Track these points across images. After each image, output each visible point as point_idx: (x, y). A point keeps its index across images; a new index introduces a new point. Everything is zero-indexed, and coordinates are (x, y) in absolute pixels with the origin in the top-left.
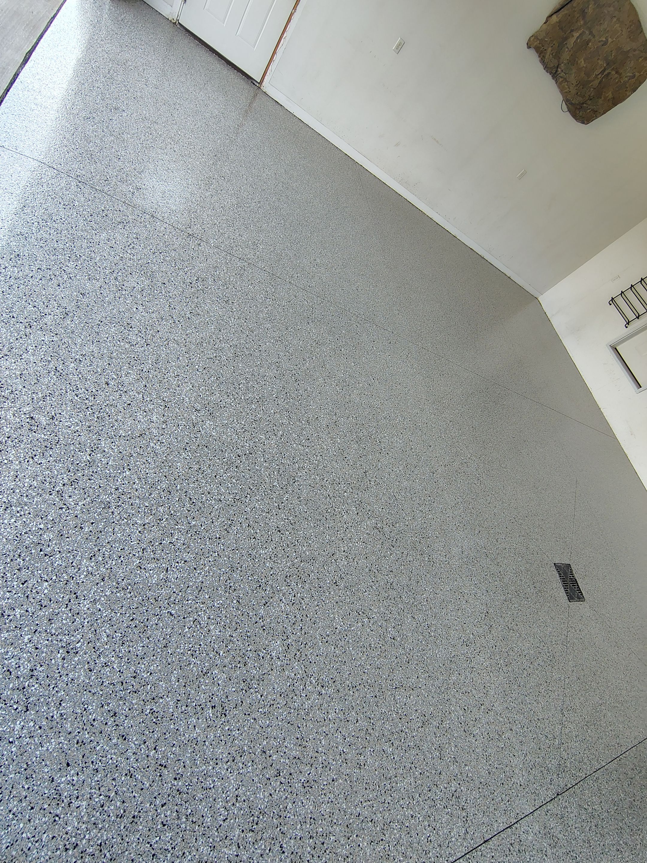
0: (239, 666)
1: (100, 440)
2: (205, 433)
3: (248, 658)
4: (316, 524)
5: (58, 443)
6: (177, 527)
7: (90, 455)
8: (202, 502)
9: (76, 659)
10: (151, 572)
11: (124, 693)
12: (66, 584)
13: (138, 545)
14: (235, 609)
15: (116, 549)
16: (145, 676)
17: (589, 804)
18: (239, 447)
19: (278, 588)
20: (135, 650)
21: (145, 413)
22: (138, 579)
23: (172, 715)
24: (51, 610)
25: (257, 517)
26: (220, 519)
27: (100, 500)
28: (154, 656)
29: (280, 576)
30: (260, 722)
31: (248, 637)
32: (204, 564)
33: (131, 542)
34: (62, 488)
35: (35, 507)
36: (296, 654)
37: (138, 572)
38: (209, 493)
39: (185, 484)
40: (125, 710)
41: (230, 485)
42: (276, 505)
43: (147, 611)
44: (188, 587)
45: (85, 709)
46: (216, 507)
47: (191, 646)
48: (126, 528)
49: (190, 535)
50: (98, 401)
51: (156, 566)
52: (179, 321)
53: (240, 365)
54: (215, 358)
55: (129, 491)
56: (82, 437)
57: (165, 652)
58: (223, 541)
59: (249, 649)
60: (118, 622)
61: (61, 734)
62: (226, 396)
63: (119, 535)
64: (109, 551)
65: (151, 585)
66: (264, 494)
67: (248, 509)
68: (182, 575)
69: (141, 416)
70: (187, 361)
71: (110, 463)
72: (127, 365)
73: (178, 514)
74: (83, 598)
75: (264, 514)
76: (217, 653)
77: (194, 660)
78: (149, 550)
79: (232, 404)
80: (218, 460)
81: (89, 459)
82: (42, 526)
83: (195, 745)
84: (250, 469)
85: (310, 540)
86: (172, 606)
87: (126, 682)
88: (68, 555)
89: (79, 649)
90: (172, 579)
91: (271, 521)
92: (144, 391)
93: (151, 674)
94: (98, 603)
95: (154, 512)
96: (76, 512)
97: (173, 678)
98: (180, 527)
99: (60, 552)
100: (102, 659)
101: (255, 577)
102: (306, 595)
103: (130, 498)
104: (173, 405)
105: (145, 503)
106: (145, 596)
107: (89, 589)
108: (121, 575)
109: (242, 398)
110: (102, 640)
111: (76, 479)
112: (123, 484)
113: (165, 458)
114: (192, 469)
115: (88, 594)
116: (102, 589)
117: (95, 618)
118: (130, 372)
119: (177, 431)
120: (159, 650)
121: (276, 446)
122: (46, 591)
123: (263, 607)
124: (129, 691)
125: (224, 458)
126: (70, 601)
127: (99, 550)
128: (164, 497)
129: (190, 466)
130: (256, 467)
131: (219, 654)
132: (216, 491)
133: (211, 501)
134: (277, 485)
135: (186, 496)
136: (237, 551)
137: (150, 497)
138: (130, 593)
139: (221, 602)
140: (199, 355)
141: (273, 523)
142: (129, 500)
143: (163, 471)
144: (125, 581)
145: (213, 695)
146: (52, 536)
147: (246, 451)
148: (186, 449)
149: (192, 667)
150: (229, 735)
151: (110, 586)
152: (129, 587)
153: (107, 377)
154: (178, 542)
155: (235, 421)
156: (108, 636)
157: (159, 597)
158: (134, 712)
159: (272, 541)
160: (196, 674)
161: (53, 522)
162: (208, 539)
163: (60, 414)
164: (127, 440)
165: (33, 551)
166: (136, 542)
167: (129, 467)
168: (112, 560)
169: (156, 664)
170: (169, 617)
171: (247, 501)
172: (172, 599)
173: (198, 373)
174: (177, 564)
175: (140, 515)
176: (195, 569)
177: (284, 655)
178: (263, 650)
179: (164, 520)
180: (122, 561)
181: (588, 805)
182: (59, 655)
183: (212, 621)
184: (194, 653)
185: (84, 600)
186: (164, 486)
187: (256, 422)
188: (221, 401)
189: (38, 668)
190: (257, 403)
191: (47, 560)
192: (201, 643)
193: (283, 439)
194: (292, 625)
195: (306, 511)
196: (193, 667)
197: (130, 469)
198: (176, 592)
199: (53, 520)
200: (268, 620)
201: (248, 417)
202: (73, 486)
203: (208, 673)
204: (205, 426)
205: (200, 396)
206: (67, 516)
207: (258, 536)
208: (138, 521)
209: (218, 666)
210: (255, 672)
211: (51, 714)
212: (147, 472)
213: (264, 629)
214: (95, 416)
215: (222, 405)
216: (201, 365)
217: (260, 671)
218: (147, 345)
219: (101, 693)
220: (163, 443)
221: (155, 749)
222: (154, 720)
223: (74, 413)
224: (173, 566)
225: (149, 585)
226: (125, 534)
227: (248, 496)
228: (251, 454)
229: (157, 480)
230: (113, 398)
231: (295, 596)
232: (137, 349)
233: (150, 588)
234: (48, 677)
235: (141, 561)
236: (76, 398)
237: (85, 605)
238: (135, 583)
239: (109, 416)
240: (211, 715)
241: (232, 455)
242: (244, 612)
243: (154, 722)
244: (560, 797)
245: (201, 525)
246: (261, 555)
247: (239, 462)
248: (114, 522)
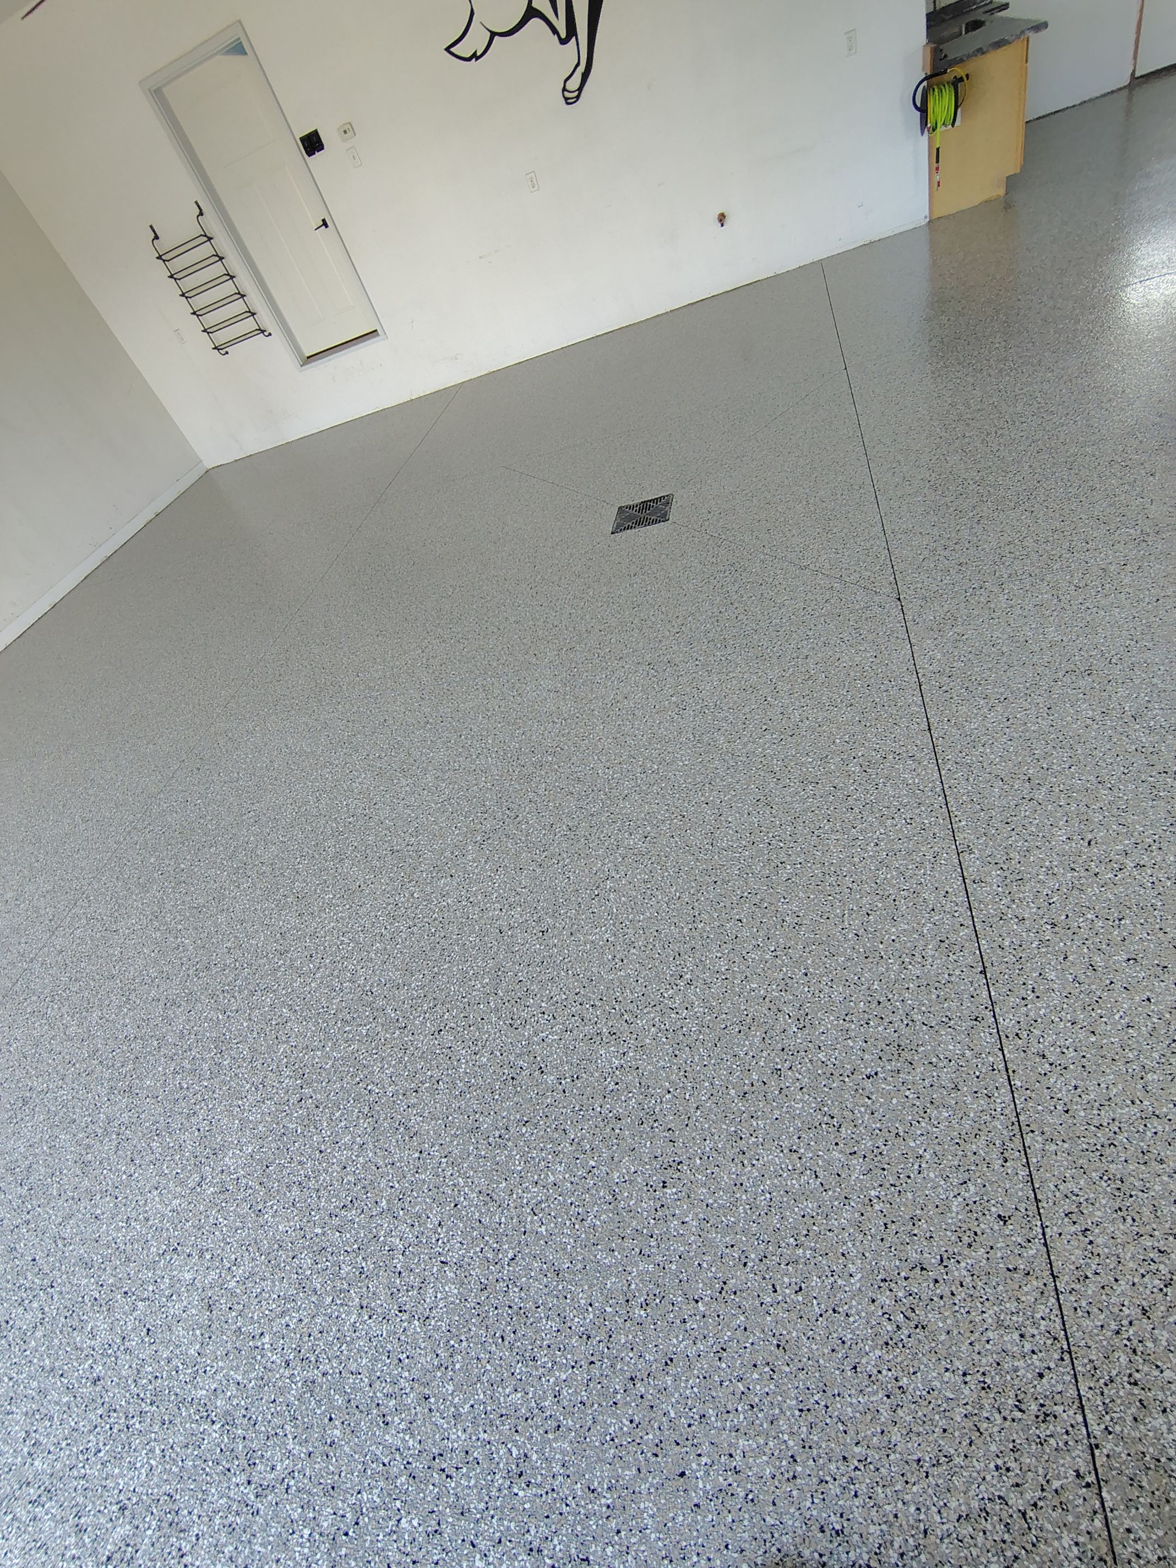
0: (617, 1131)
1: (192, 1399)
2: (243, 1168)
3: (610, 1112)
4: (447, 958)
5: (172, 1497)
6: (382, 1238)
7: (213, 1422)
8: (355, 1184)
9: (534, 1457)
10: (439, 1295)
11: (606, 1360)
12: (414, 1477)
13: (390, 1322)
14: (535, 1131)
15: (385, 1368)
16: (591, 1316)
17: (919, 552)
18: (286, 1098)
19: (524, 1043)
20: (548, 1336)
21: (174, 1297)
22: (443, 1324)
23: (659, 1265)
24: (448, 1510)
25: (406, 1073)
26: (392, 1147)
27: (296, 1403)
28: (566, 1298)
29: (508, 1038)
30: (703, 1098)
31: (581, 1110)
32: (453, 1187)
33: (381, 1335)
34: (253, 1486)
35: (270, 1547)
36: (626, 1021)
37: (433, 1323)
38: (345, 1168)
39: (317, 1218)
40: (631, 1358)
41: (343, 1124)
42: (397, 1032)
43: (496, 1308)
44: (480, 1221)
45: (612, 1440)
46: (370, 1155)
47: (568, 1223)
48: (357, 1346)
49: (401, 1212)
50: (123, 1403)
51: (432, 1285)
52: (28, 1213)
53: (148, 1082)
54: (120, 1137)
55: (299, 1336)
56: (176, 1440)
57: (566, 1275)
58: (427, 1145)
59: (599, 1109)
60: (499, 1369)
61: (637, 1489)
62: (193, 1120)
63: (364, 1361)
64: (384, 1384)
65: (459, 1297)
66: (375, 1056)
67: (390, 1089)
68: (460, 1233)
69: (176, 1307)
70: (108, 1199)
71: (239, 1378)
72: (75, 1333)
73: (362, 1235)
74: (446, 1441)
75: (406, 1059)
76: (590, 1171)
77: (589, 1218)
78: (404, 1298)
79: (210, 1106)
80: (296, 1144)
81: (219, 1426)
82: (306, 1532)
83: (709, 1225)
84: (327, 1080)
85: (469, 973)
86: (500, 1256)
87: (592, 1355)
88: (369, 1473)
89: (522, 1451)
90: (460, 1253)
91: (420, 1045)
92: (134, 1297)
93: (591, 1305)
94: (461, 1409)
95: (345, 1286)
96: (302, 1455)
97: (606, 1261)
98: (382, 1233)
99: (359, 1493)
100: (547, 1404)
101: (497, 1087)
102: (548, 992)
103: (310, 1336)
104: (176, 1233)
105: (327, 1303)
106: (473, 1311)
107: (434, 1428)
108: (429, 1360)
109: (206, 1084)
110: (519, 1402)
111: (246, 1455)
112: (283, 1349)
113: (263, 1257)
114: (297, 1200)
115: (442, 1431)
116: (441, 1400)
117: (483, 1416)
118: (89, 1330)
119: (224, 1229)
120: (560, 1287)
121: (304, 1023)
122: (415, 1523)
123: (545, 1077)
124: (606, 1350)
125: (296, 1131)
126: (443, 1470)
127: (378, 1405)
128: (327, 1263)
129: (291, 1204)
130: (328, 1066)
131: (593, 1167)
132: (345, 1152)
133: (358, 1165)
134: (368, 1027)
135: (336, 1216)
136: (450, 1118)
137: (319, 1293)
138: (461, 1341)
139: (518, 1157)
140: (105, 1172)
141: (423, 1042)
142: (312, 1338)
143: (284, 1261)
144: (439, 1352)
145: (647, 1185)
146: (329, 1510)
147: (297, 1085)
148: (260, 1211)
149: (598, 1223)
150: (708, 1157)
151: (441, 1384)
152: (452, 1342)
153: (84, 1381)
154: (406, 1238)
155: (240, 1102)
156: (516, 1390)
157: (481, 1283)
158: (637, 1340)
159: (450, 1048)
160: (611, 1215)
161: (305, 1507)
162: (417, 1176)
163: (121, 1491)
164: (210, 1338)
165: (343, 1552)
166: (385, 1327)
167: (258, 1337)
168: (401, 1377)
169: (579, 1294)
170: (517, 1264)
171: (377, 1091)
172: (490, 1256)
173: (136, 1174)
174: (440, 1241)
175: (343, 1316)
176: (456, 1205)
177: (622, 1042)
178: (607, 1082)
179: (364, 1265)
180: (408, 1357)
181: (920, 554)
182: (521, 1494)
183: (542, 1177)
184: (580, 1217)
185: (448, 1439)
186: (309, 1261)
187: (254, 1059)
188: (199, 1130)
189: (530, 1539)
190: (223, 1054)
191: (366, 1519)
192: (569, 1201)
193: (297, 1008)
194: (583, 1023)
195: (422, 976)
196: (600, 1220)
197: (262, 1334)
198: (482, 1246)
199: (302, 1507)
200: (566, 1068)
201: (240, 1075)
202: (257, 1461)
203: (614, 1191)
204: (232, 1168)
205: (177, 1173)
206: (305, 1475)
207: (436, 1074)
208: (352, 1321)
209: (610, 1172)
210: (634, 1100)
211: (604, 1509)
212: (276, 1296)
213: (577, 1078)
214: (147, 1409)
215: (207, 1129)
216: (123, 1168)
217: (634, 1091)
218: (52, 1287)
219: (596, 1406)
220: (236, 1260)
221: (697, 1302)
222: (658, 1301)
223: (128, 1459)
224: (441, 1250)
225: (458, 1301)
226: (366, 1349)
227: (369, 1088)
228: (304, 1075)
229: (296, 1276)
230: (126, 1367)
231: (544, 1013)
232: (51, 1311)
233: (463, 1301)
234: (547, 1517)
235: (416, 1317)
236: (101, 1454)
237: (458, 1436)
238: (449, 1331)
239: (156, 1377)
240: (674, 1190)
241: (296, 1115)
242: (543, 1113)
243: (660, 1302)
244: (901, 597)
245: (392, 1187)
246: (468, 1071)
247: (310, 1101)
248: (340, 1372)
